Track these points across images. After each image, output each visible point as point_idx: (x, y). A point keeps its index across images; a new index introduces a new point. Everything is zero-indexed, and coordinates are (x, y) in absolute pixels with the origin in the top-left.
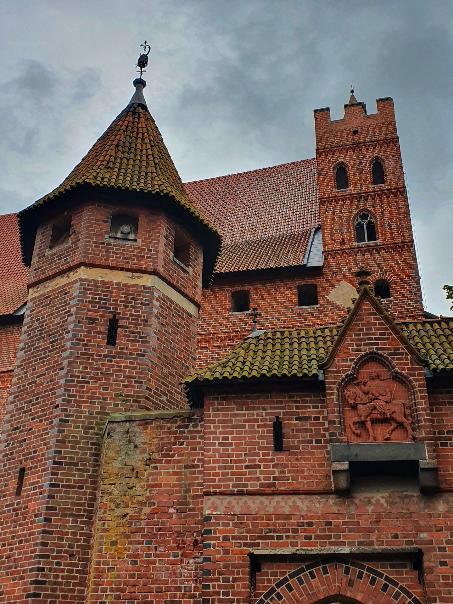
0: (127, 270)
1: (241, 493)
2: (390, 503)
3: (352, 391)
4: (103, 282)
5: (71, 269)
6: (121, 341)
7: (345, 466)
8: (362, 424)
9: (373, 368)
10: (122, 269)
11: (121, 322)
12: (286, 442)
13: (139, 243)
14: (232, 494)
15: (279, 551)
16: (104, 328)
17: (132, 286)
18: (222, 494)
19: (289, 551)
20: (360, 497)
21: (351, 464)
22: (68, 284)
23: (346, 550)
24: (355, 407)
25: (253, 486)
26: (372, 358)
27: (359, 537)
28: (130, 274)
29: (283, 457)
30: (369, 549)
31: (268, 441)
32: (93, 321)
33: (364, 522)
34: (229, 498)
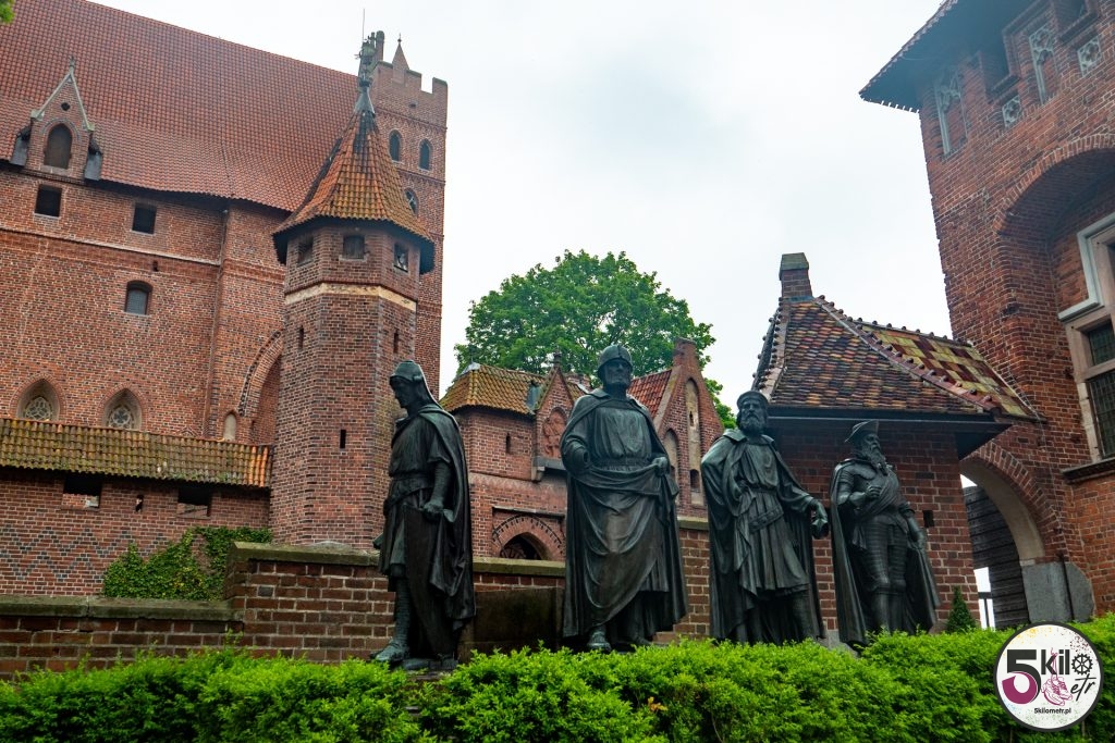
0: (403, 295)
1: (490, 474)
2: (555, 490)
3: (548, 428)
4: (391, 303)
5: (368, 284)
6: (401, 351)
7: (542, 469)
8: (550, 448)
9: (557, 416)
10: (400, 294)
11: (400, 337)
12: (512, 449)
13: (409, 274)
14: (486, 474)
15: (506, 508)
16: (392, 340)
17: (405, 308)
18: (481, 473)
19: (510, 508)
20: (542, 484)
21: (546, 468)
22: (366, 296)
23: (534, 511)
24: (547, 437)
25: (496, 471)
26: (558, 410)
27: (539, 505)
28: (403, 299)
29: (509, 457)
30: (544, 512)
31: (503, 447)
32: (386, 332)
33: (543, 498)
34: (484, 476)
